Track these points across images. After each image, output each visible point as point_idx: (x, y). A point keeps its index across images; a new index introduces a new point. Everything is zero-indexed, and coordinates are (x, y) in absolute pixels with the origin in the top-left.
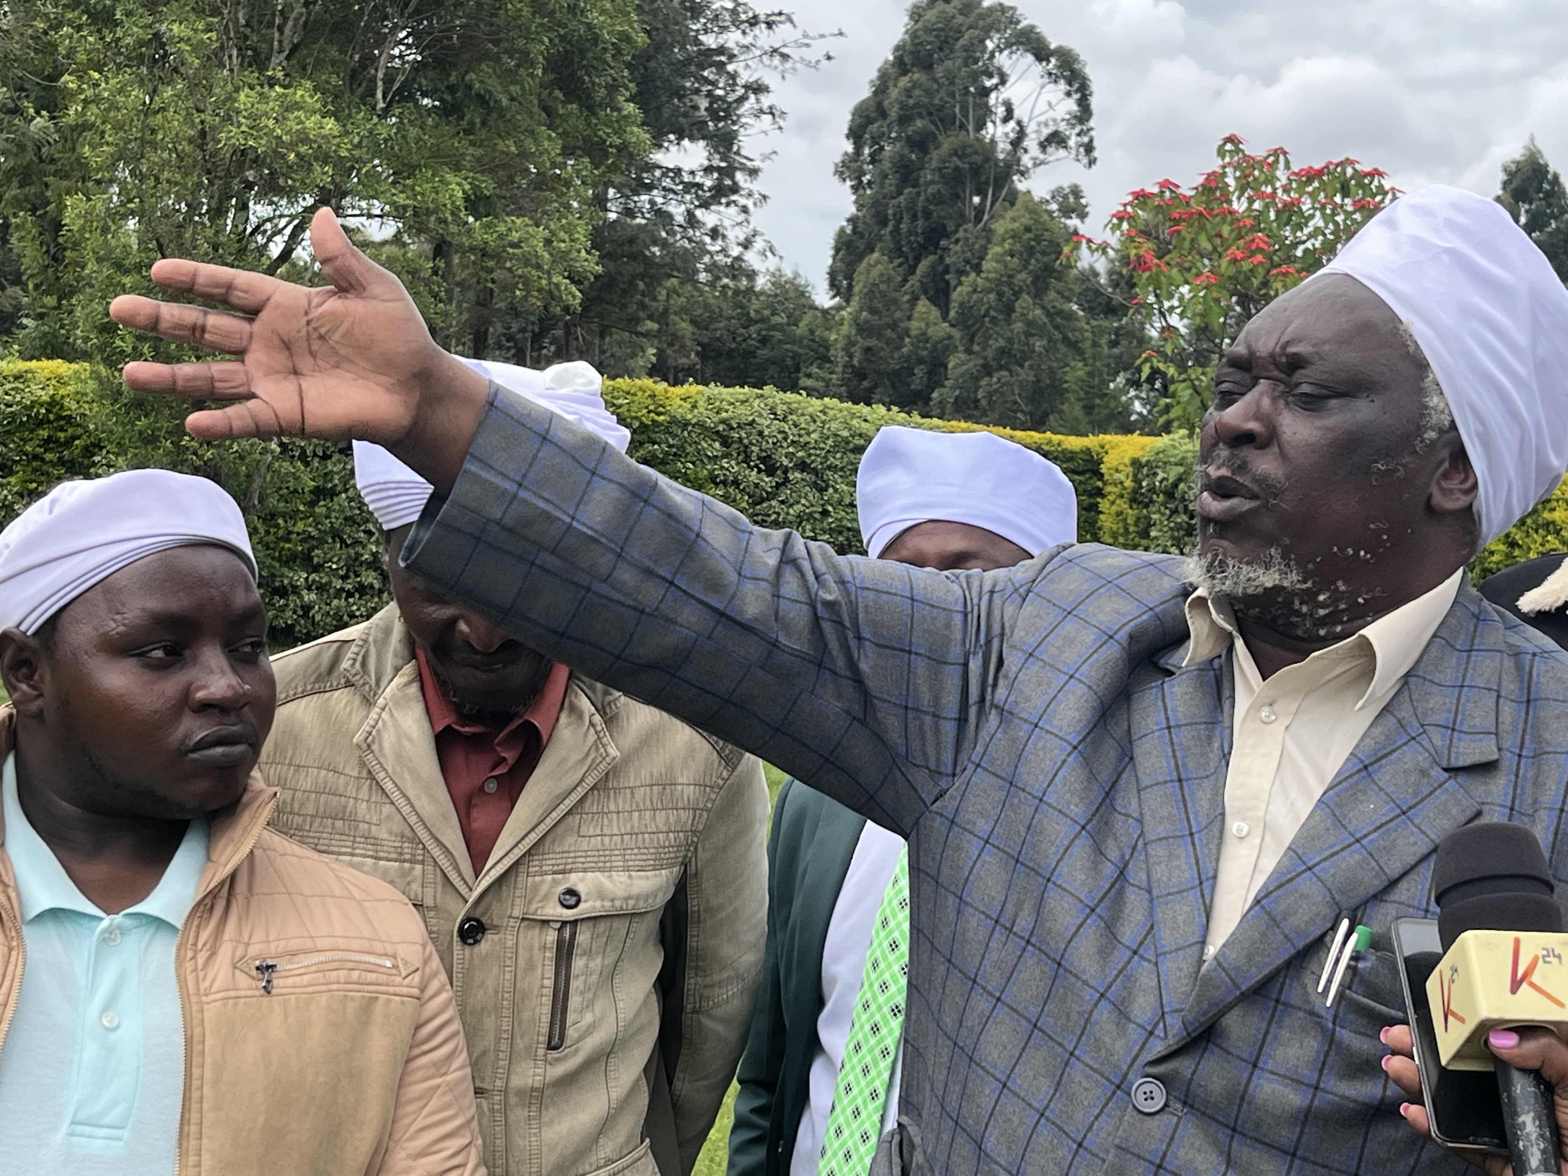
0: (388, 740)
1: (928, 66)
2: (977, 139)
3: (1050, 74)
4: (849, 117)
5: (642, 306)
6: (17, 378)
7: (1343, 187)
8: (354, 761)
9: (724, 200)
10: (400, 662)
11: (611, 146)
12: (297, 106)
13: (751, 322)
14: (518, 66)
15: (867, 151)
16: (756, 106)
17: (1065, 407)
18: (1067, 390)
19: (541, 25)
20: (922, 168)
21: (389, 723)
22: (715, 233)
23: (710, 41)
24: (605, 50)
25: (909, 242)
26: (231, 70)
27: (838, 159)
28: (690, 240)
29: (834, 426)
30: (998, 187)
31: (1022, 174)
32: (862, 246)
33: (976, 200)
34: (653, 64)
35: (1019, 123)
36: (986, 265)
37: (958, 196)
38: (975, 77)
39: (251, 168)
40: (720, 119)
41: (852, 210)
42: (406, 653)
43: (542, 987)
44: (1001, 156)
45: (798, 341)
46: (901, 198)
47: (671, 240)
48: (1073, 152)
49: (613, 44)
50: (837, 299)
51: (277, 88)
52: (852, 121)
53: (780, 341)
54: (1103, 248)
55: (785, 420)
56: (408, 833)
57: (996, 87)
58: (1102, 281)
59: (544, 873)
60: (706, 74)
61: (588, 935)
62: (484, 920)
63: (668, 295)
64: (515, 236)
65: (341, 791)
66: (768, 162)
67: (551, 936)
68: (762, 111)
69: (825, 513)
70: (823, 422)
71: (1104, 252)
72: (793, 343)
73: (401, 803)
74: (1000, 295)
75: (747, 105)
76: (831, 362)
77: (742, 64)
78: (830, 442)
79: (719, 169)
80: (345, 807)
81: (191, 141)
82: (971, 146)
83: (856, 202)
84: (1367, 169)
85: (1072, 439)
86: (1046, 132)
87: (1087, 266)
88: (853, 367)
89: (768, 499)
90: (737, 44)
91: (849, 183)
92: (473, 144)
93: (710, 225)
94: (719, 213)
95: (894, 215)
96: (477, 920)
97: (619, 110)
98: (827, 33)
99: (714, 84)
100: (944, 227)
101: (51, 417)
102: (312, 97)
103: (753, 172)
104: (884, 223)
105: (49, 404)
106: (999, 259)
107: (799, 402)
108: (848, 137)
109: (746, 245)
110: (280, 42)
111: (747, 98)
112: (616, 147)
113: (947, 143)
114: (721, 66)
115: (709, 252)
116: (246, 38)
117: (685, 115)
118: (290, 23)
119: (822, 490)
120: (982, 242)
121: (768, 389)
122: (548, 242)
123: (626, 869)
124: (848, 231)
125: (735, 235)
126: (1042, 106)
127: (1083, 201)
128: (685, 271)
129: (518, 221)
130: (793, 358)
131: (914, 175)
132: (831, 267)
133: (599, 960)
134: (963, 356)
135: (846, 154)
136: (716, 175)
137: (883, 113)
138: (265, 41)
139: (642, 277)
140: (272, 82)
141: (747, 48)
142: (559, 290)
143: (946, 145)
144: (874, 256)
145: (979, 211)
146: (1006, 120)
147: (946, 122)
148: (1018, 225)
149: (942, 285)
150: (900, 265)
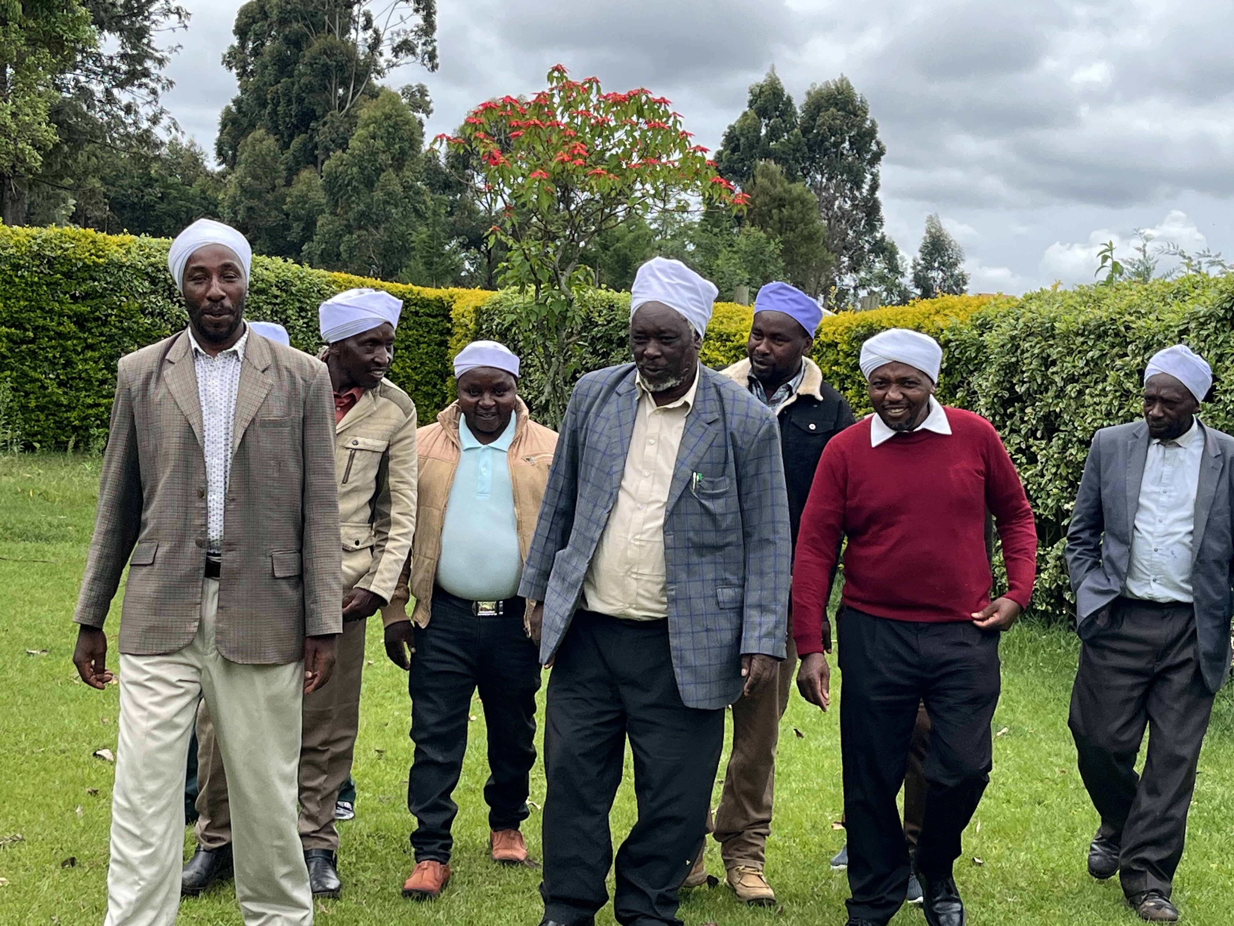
2: (343, 42)
4: (236, 16)
5: (65, 165)
7: (639, 111)
9: (136, 83)
11: (66, 40)
15: (250, 45)
17: (412, 263)
18: (413, 249)
20: (295, 63)
22: (128, 109)
25: (284, 122)
27: (226, 51)
28: (108, 113)
30: (359, 82)
31: (379, 72)
32: (245, 122)
33: (341, 91)
35: (376, 31)
36: (352, 144)
37: (326, 88)
40: (134, 15)
41: (237, 93)
44: (362, 57)
45: (191, 199)
46: (279, 86)
47: (92, 113)
48: (420, 58)
50: (224, 166)
52: (238, 20)
53: (175, 198)
58: (441, 163)
61: (359, 454)
63: (88, 157)
66: (175, 54)
67: (348, 452)
68: (170, 11)
72: (186, 200)
74: (362, 169)
79: (132, 57)
82: (337, 48)
83: (240, 86)
84: (657, 97)
85: (428, 289)
86: (398, 40)
88: (237, 221)
91: (234, 71)
93: (124, 102)
94: (132, 92)
95: (273, 99)
97: (74, 12)
100: (314, 111)
103: (161, 62)
104: (264, 105)
106: (363, 140)
108: (235, 33)
109: (155, 120)
113: (318, 43)
115: (123, 124)
117: (106, 10)
120: (347, 126)
123: (373, 439)
124: (234, 111)
125: (146, 111)
127: (427, 99)
130: (186, 213)
131: (290, 68)
132: (219, 139)
133: (361, 462)
134: (329, 217)
135: (232, 46)
136: (129, 61)
137: (265, 16)
139: (66, 141)
142: (24, 154)
143: (316, 45)
144: (259, 133)
145: (343, 101)
146: (366, 28)
147: (317, 27)
148: (378, 114)
149: (311, 159)
150: (277, 140)
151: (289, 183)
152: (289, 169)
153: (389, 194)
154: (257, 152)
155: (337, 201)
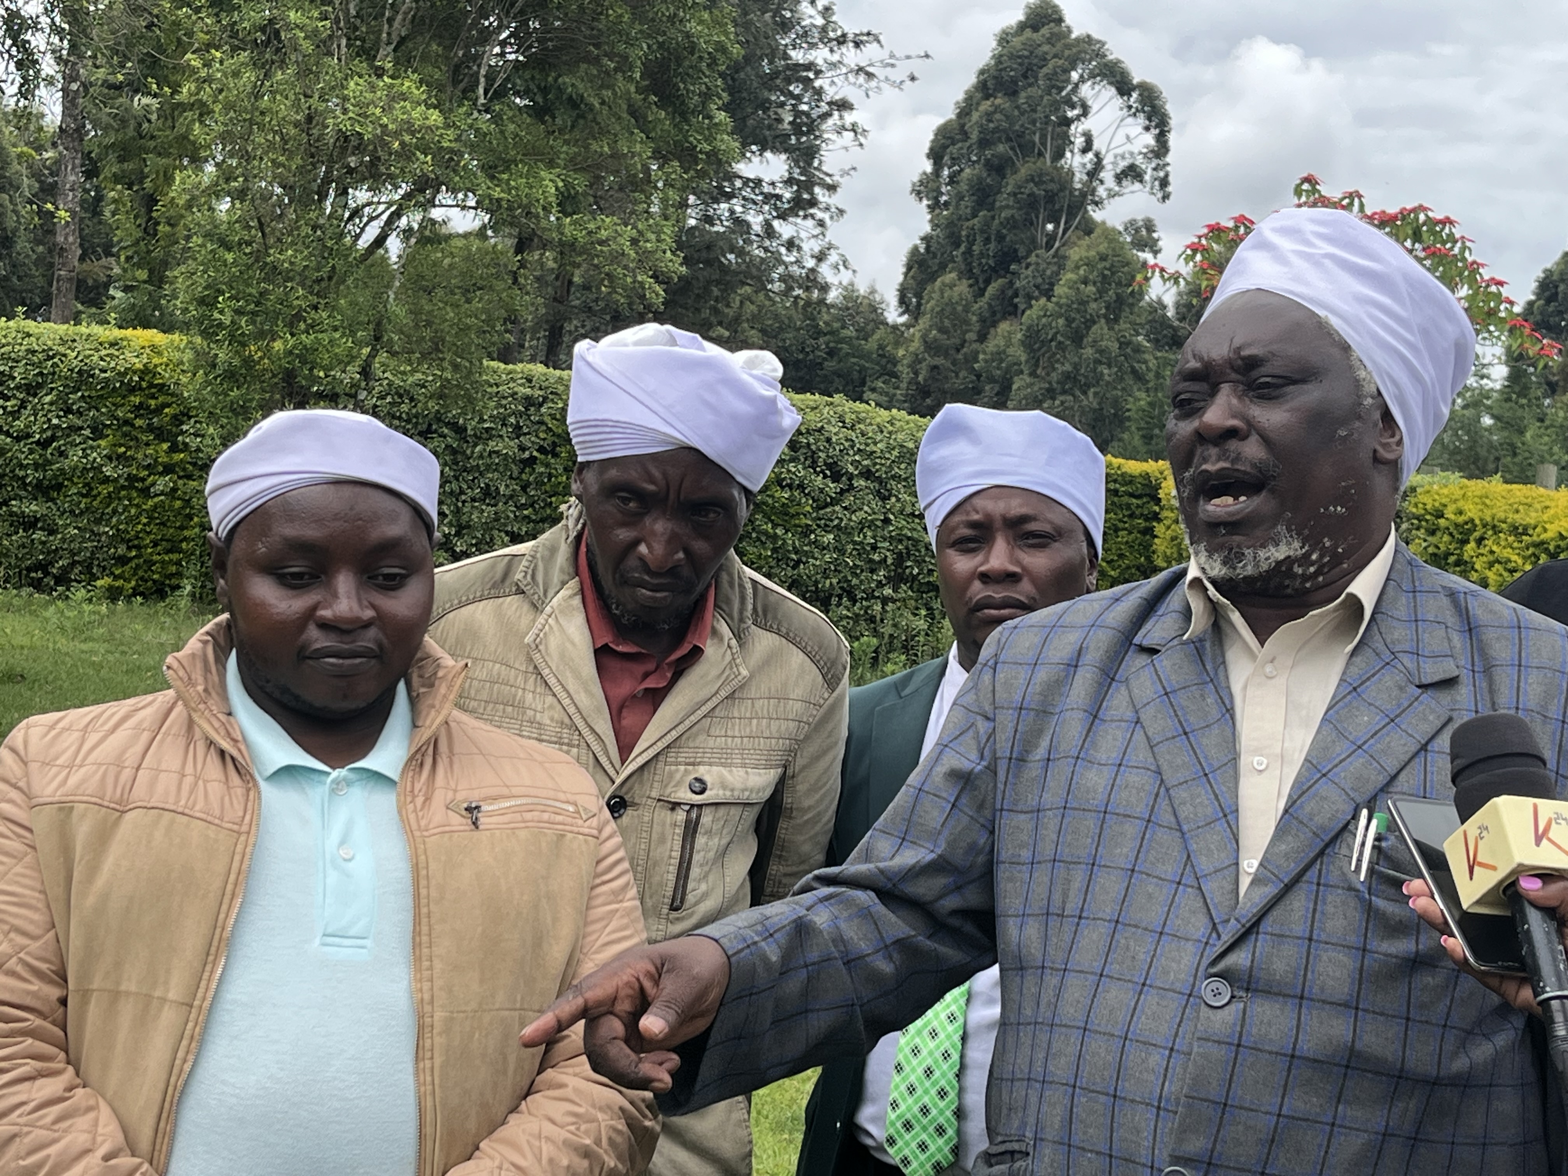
0: (553, 642)
1: (1013, 93)
2: (1056, 168)
3: (1130, 107)
4: (931, 137)
5: (715, 311)
6: (112, 345)
7: (1415, 233)
8: (522, 658)
9: (801, 213)
10: (566, 578)
11: (701, 152)
12: (403, 97)
13: (818, 333)
14: (616, 70)
15: (946, 172)
16: (839, 123)
17: (1126, 436)
18: (1129, 419)
19: (641, 31)
20: (998, 192)
21: (555, 628)
22: (791, 245)
23: (797, 56)
24: (701, 58)
25: (980, 264)
26: (339, 59)
27: (916, 179)
28: (766, 250)
29: (900, 436)
30: (1071, 216)
31: (1096, 204)
32: (934, 264)
33: (1050, 227)
34: (742, 75)
35: (1097, 155)
36: (1059, 290)
37: (1032, 224)
38: (1056, 106)
39: (354, 154)
40: (803, 134)
41: (927, 228)
42: (572, 570)
43: (670, 857)
44: (1078, 186)
45: (866, 356)
46: (976, 220)
47: (748, 249)
48: (1148, 186)
49: (709, 53)
50: (906, 316)
51: (385, 78)
52: (933, 141)
53: (848, 354)
54: (1175, 278)
55: (852, 428)
56: (567, 720)
57: (1078, 118)
58: (1169, 314)
59: (678, 764)
60: (791, 88)
61: (710, 818)
62: (627, 798)
63: (742, 302)
64: (604, 234)
65: (511, 682)
66: (847, 177)
67: (680, 816)
68: (844, 128)
69: (887, 521)
70: (890, 433)
71: (1176, 282)
72: (861, 357)
73: (562, 695)
74: (1069, 321)
75: (830, 122)
76: (897, 377)
77: (828, 81)
78: (895, 453)
79: (798, 182)
80: (515, 696)
81: (296, 124)
82: (1048, 174)
83: (931, 221)
84: (1440, 217)
85: (1132, 463)
86: (1123, 164)
87: (1154, 298)
88: (918, 383)
89: (831, 504)
90: (825, 61)
91: (925, 202)
92: (566, 142)
93: (786, 236)
94: (796, 224)
95: (968, 236)
96: (621, 798)
97: (710, 118)
98: (913, 54)
99: (798, 98)
100: (1016, 251)
101: (144, 384)
102: (418, 88)
103: (832, 188)
104: (958, 246)
105: (142, 372)
106: (1072, 285)
107: (868, 412)
108: (928, 156)
109: (820, 257)
110: (389, 34)
111: (831, 115)
112: (707, 153)
113: (1025, 169)
114: (807, 82)
115: (784, 263)
116: (356, 29)
117: (770, 127)
118: (400, 17)
119: (884, 499)
120: (1055, 268)
121: (838, 398)
122: (634, 242)
123: (744, 766)
124: (922, 250)
125: (810, 246)
126: (1120, 138)
127: (1155, 235)
128: (759, 279)
129: (608, 220)
130: (860, 372)
131: (991, 199)
132: (902, 285)
133: (716, 840)
134: (1028, 380)
135: (925, 173)
136: (795, 188)
137: (965, 135)
138: (373, 33)
139: (718, 282)
140: (380, 73)
141: (833, 65)
142: (644, 288)
143: (1023, 171)
144: (950, 276)
145: (1052, 237)
146: (1085, 151)
147: (1026, 149)
148: (1092, 253)
149: (1010, 309)
150: (970, 286)
151: (982, 337)
152: (982, 320)
153: (1101, 352)
154: (946, 300)
155: (1038, 360)
